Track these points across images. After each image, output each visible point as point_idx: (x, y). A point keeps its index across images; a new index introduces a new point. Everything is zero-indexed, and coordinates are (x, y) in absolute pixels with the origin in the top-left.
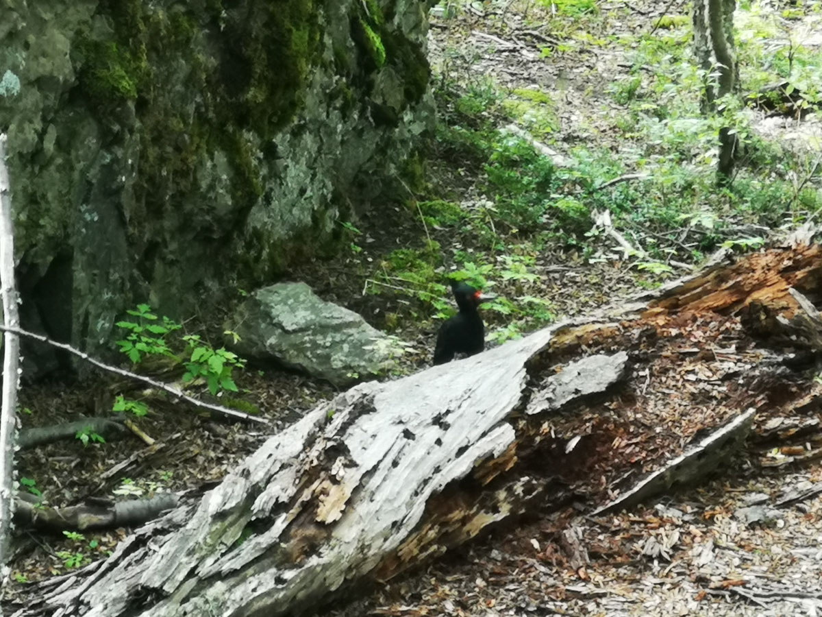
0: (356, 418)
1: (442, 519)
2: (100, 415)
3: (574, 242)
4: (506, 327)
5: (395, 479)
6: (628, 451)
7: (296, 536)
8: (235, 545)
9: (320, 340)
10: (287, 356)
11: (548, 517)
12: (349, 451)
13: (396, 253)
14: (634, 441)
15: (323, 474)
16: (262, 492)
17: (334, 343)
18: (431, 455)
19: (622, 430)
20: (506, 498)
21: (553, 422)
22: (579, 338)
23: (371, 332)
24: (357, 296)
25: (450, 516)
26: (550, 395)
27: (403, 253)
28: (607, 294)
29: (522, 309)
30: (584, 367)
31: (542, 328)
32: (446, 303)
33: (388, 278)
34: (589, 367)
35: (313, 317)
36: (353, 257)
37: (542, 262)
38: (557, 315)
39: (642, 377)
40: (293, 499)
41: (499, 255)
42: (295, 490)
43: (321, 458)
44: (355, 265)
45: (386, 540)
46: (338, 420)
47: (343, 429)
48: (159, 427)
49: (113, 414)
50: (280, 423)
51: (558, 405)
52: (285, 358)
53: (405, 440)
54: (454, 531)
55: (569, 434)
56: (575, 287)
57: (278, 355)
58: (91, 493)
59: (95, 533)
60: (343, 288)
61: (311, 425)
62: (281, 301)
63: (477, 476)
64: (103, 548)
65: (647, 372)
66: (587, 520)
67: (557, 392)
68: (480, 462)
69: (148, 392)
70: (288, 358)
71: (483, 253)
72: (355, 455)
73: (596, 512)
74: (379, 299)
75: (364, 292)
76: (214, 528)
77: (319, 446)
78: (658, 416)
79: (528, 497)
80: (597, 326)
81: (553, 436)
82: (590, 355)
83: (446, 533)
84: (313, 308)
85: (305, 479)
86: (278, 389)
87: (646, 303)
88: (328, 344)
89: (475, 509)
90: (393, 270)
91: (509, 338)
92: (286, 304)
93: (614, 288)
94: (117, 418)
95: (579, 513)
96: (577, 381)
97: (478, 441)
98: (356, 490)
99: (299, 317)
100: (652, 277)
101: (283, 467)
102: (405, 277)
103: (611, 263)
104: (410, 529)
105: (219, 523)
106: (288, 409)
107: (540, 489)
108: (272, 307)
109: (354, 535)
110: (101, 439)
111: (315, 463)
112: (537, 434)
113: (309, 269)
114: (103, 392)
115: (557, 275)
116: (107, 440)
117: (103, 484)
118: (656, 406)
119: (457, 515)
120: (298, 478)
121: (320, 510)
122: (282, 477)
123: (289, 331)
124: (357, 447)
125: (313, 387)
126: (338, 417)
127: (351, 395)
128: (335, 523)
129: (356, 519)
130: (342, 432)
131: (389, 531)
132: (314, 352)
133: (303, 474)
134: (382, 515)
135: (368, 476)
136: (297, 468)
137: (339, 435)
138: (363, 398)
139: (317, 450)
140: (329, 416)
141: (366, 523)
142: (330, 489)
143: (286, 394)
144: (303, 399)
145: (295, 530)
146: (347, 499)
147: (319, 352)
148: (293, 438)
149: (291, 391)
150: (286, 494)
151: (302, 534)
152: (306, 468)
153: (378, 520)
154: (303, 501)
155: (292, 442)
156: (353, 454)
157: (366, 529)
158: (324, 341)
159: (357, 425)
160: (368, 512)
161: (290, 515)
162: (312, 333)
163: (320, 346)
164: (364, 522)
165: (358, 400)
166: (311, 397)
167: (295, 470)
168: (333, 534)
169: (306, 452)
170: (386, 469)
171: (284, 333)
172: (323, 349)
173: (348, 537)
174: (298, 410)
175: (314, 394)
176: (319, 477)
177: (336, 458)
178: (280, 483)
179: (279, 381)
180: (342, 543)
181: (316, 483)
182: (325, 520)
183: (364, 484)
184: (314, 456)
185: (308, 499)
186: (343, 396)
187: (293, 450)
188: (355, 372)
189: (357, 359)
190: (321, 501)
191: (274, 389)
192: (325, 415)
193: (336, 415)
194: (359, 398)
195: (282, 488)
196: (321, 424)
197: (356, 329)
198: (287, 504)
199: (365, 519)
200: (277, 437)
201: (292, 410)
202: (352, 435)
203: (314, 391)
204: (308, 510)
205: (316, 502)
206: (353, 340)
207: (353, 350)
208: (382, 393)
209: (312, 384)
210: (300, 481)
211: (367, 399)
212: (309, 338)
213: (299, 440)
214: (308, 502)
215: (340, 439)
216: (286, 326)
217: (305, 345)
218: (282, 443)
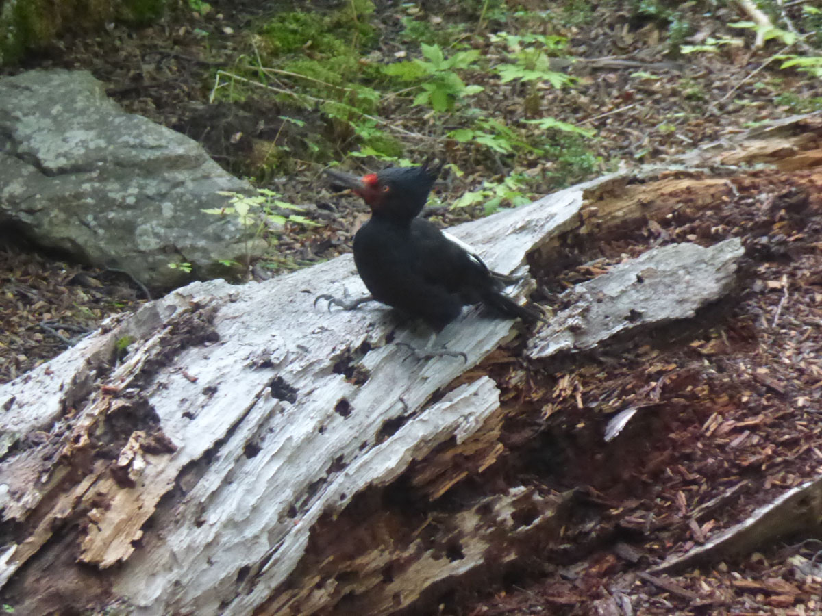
0: (176, 352)
1: (343, 566)
3: (652, 10)
4: (500, 181)
5: (251, 479)
6: (736, 441)
7: (35, 592)
9: (113, 190)
10: (46, 221)
11: (562, 572)
12: (156, 419)
13: (283, 20)
14: (750, 421)
15: (99, 466)
17: (143, 199)
18: (326, 435)
19: (725, 398)
20: (477, 529)
21: (581, 375)
22: (644, 206)
23: (222, 179)
24: (198, 105)
25: (360, 561)
26: (577, 321)
27: (297, 20)
28: (715, 120)
29: (535, 144)
30: (652, 265)
31: (573, 184)
32: (378, 127)
33: (262, 69)
34: (662, 267)
35: (102, 143)
36: (193, 22)
37: (582, 49)
38: (607, 159)
39: (774, 290)
40: (34, 515)
41: (495, 32)
42: (38, 496)
43: (98, 432)
44: (197, 42)
45: (224, 605)
46: (137, 358)
47: (148, 373)
50: (22, 357)
51: (592, 341)
52: (39, 225)
53: (275, 401)
54: (366, 593)
55: (613, 403)
56: (649, 103)
57: (26, 218)
60: (169, 86)
61: (81, 363)
62: (36, 107)
63: (419, 479)
65: (785, 281)
66: (644, 582)
67: (592, 315)
68: (425, 451)
70: (46, 226)
71: (462, 26)
72: (171, 428)
73: (665, 565)
74: (241, 113)
75: (212, 97)
77: (95, 408)
78: (801, 372)
79: (523, 528)
80: (685, 183)
81: (580, 405)
82: (665, 243)
83: (351, 596)
84: (101, 126)
85: (62, 473)
86: (23, 288)
87: (794, 139)
88: (131, 201)
89: (412, 549)
90: (275, 53)
91: (506, 204)
92: (46, 114)
93: (731, 107)
95: (629, 566)
96: (634, 295)
97: (424, 408)
98: (167, 500)
99: (72, 143)
100: (811, 87)
101: (15, 449)
102: (301, 70)
103: (727, 54)
104: (274, 584)
106: (42, 331)
107: (549, 513)
108: (17, 119)
109: (158, 593)
111: (84, 440)
112: (546, 400)
113: (100, 45)
115: (612, 77)
118: (799, 352)
119: (375, 559)
120: (46, 471)
121: (91, 540)
122: (14, 467)
123: (51, 170)
124: (175, 412)
125: (96, 288)
126: (137, 350)
127: (169, 306)
128: (120, 567)
129: (163, 561)
130: (145, 381)
131: (232, 588)
132: (101, 215)
133: (59, 463)
134: (220, 553)
135: (194, 471)
136: (46, 450)
137: (137, 386)
138: (193, 312)
139: (89, 415)
140: (120, 346)
141: (185, 569)
142: (112, 498)
143: (39, 300)
144: (74, 312)
145: (34, 579)
146: (146, 519)
147: (112, 215)
148: (42, 389)
149: (49, 295)
150: (21, 504)
151: (50, 587)
152: (65, 450)
153: (210, 562)
154: (56, 519)
155: (40, 397)
156: (166, 426)
157: (185, 581)
158: (122, 194)
159: (178, 367)
160: (189, 547)
161: (27, 547)
162: (98, 177)
163: (114, 205)
164: (181, 567)
165: (181, 315)
166: (91, 308)
167: (41, 454)
168: (114, 590)
169: (67, 419)
170: (232, 459)
171: (40, 174)
172: (120, 210)
173: (145, 597)
174: (60, 332)
175: (97, 301)
176: (91, 472)
177: (128, 434)
178: (9, 481)
179: (26, 273)
180: (132, 608)
181: (85, 484)
182: (98, 559)
183: (184, 489)
184: (82, 427)
185: (66, 514)
186: (154, 307)
187: (41, 412)
188: (185, 260)
189: (190, 234)
190: (92, 521)
191: (14, 289)
192: (112, 345)
193: (136, 345)
194: (185, 312)
195: (12, 490)
196: (103, 362)
197: (191, 172)
198: (20, 523)
199: (183, 561)
200: (8, 386)
201: (50, 332)
202: (165, 387)
203: (98, 295)
204: (63, 537)
205: (81, 522)
206: (183, 195)
207: (182, 214)
208: (233, 304)
209: (93, 282)
210: (50, 477)
211: (201, 315)
212: (92, 187)
213: (55, 393)
214: (65, 522)
215: (138, 394)
216: (45, 160)
217: (83, 201)
218: (18, 399)
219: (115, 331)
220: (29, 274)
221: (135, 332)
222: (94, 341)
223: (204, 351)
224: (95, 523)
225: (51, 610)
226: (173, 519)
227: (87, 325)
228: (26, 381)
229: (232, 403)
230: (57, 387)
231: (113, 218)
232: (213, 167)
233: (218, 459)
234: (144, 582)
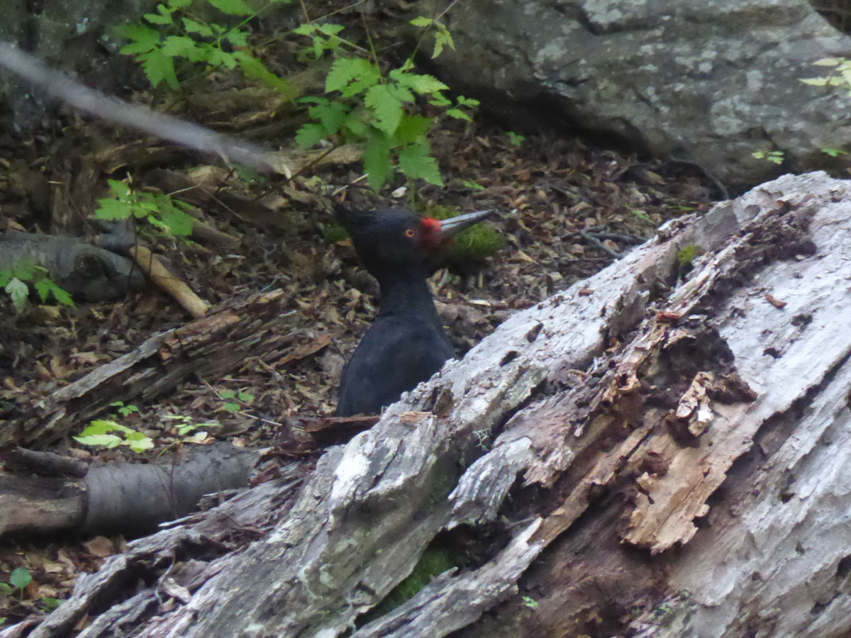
0: (758, 267)
2: (67, 229)
7: (567, 581)
8: (396, 596)
9: (683, 54)
10: (592, 94)
12: (729, 357)
15: (651, 416)
16: (480, 453)
17: (723, 66)
23: (829, 39)
40: (564, 478)
42: (571, 454)
43: (651, 372)
45: (819, 607)
46: (703, 275)
47: (717, 296)
48: (227, 268)
49: (99, 228)
50: (556, 276)
52: (583, 101)
57: (565, 91)
58: (24, 438)
59: (26, 549)
61: (630, 281)
64: (45, 591)
69: (203, 173)
70: (592, 102)
72: (749, 370)
76: (342, 546)
77: (646, 340)
85: (601, 425)
86: (559, 184)
88: (706, 68)
94: (112, 240)
98: (741, 465)
101: (541, 391)
105: (358, 533)
106: (583, 241)
109: (729, 589)
110: (63, 297)
111: (633, 383)
114: (77, 168)
116: (79, 299)
117: (60, 416)
120: (580, 421)
121: (639, 514)
122: (538, 416)
123: (601, 26)
124: (754, 348)
125: (657, 186)
126: (704, 264)
127: (750, 207)
128: (678, 551)
129: (738, 545)
130: (715, 305)
131: (829, 586)
132: (665, 87)
133: (599, 411)
134: (813, 538)
135: (779, 427)
136: (581, 394)
137: (705, 312)
138: (781, 215)
139: (637, 349)
140: (684, 259)
141: (766, 557)
142: (670, 459)
143: (580, 201)
144: (626, 216)
145: (564, 564)
146: (714, 489)
147: (679, 87)
148: (577, 314)
149: (595, 193)
150: (547, 464)
151: (586, 575)
152: (606, 395)
153: (800, 550)
154: (594, 484)
155: (575, 325)
156: (741, 366)
157: (766, 574)
158: (694, 58)
159: (759, 287)
160: (772, 528)
161: (555, 522)
162: (663, 36)
163: (682, 74)
164: (762, 555)
165: (764, 218)
166: (649, 212)
167: (575, 399)
168: (671, 582)
169: (609, 354)
170: (830, 413)
171: (586, 33)
172: (691, 80)
173: (712, 593)
174: (607, 242)
175: (657, 202)
176: (641, 424)
177: (690, 377)
178: (532, 434)
179: (564, 165)
180: (694, 608)
181: (632, 440)
182: (650, 540)
183: (766, 450)
184: (629, 364)
185: (606, 480)
186: (730, 207)
187: (574, 345)
188: (775, 148)
189: (784, 113)
190: (641, 490)
191: (548, 185)
192: (672, 257)
193: (703, 258)
194: (770, 214)
195: (535, 446)
196: (658, 280)
197: (788, 29)
198: (547, 490)
199: (764, 546)
200: (533, 311)
201: (594, 243)
202: (742, 314)
203: (659, 195)
204: (603, 510)
205: (627, 490)
206: (776, 60)
207: (773, 86)
208: (836, 205)
209: (653, 176)
210: (585, 430)
211: (792, 218)
212: (656, 51)
213: (594, 320)
214: (606, 489)
215: (705, 323)
216: (594, 14)
217: (641, 68)
218: (545, 327)
219: (677, 239)
220: (568, 166)
221: (703, 241)
222: (648, 252)
223: (796, 267)
224: (646, 492)
225: (588, 606)
226: (751, 490)
227: (643, 235)
228: (557, 303)
229: (832, 338)
230: (598, 312)
231: (680, 92)
232: (817, 22)
233: (811, 411)
234: (711, 574)
